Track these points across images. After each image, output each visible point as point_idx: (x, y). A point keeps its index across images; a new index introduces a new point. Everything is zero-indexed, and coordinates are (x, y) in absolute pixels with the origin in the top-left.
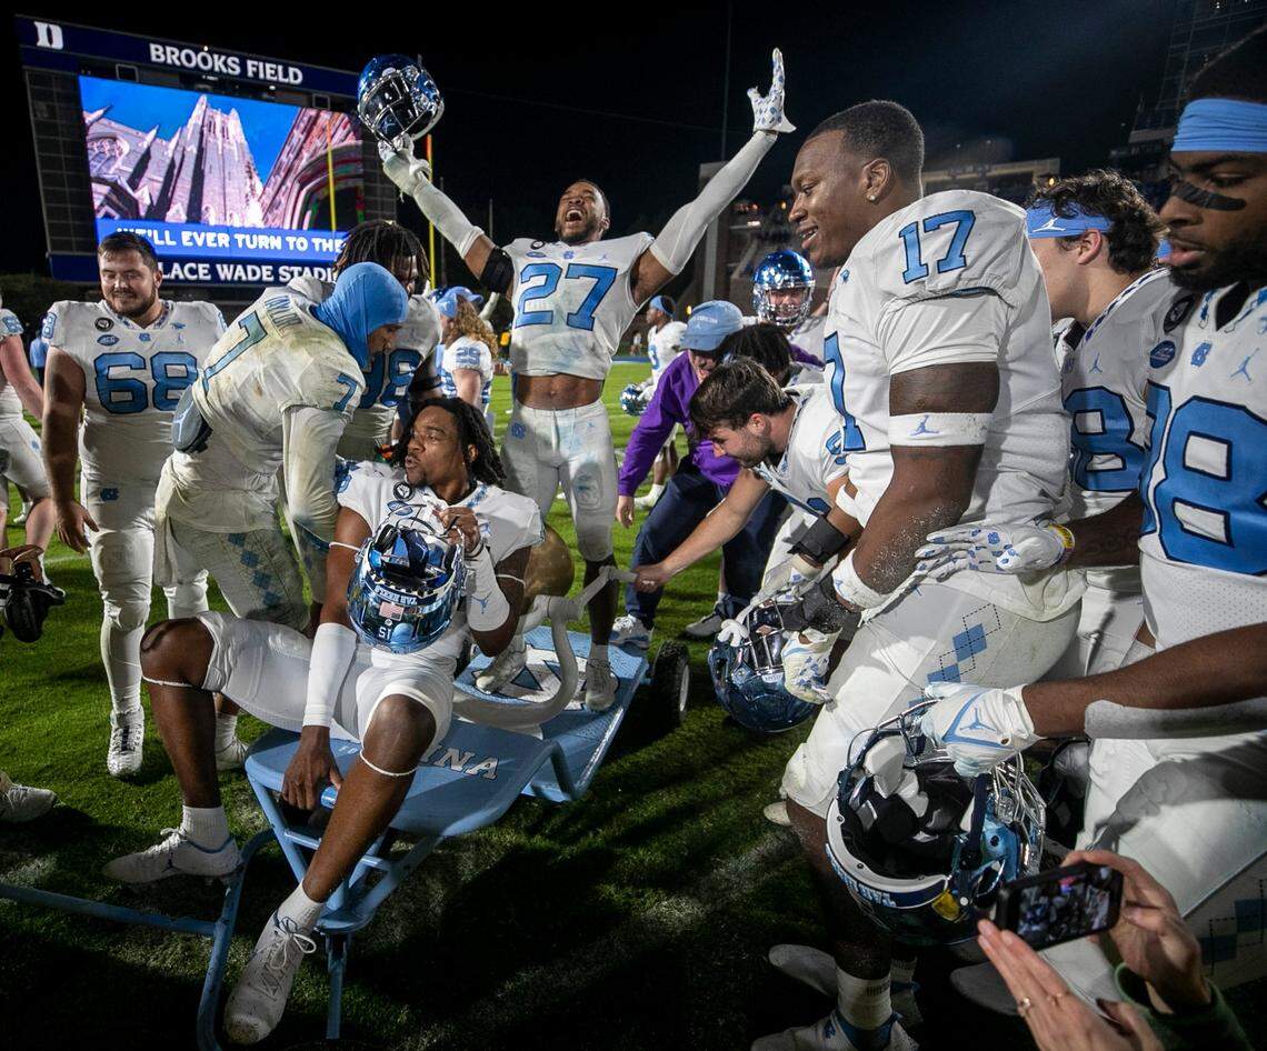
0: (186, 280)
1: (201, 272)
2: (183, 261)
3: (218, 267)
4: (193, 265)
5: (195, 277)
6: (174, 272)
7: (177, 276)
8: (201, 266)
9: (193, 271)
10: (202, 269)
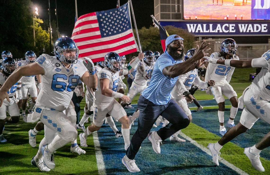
0: (223, 33)
1: (231, 28)
2: (222, 22)
3: (240, 25)
4: (227, 25)
5: (228, 31)
6: (217, 29)
7: (219, 31)
8: (231, 25)
9: (227, 28)
10: (231, 27)
